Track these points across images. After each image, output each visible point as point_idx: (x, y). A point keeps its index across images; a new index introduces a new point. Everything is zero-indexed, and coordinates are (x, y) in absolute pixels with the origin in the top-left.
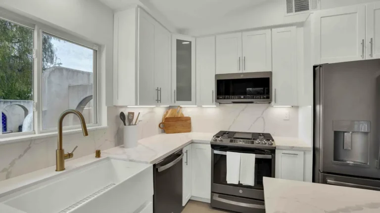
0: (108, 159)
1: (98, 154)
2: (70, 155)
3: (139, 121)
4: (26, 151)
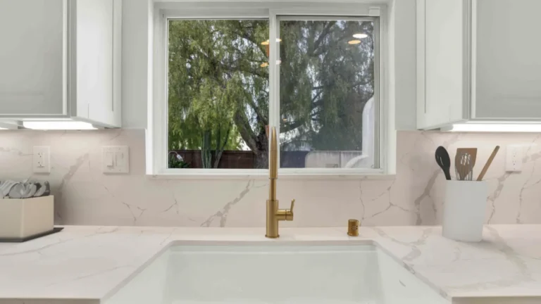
0: (371, 244)
1: (353, 228)
2: (288, 216)
3: (510, 172)
4: (242, 194)
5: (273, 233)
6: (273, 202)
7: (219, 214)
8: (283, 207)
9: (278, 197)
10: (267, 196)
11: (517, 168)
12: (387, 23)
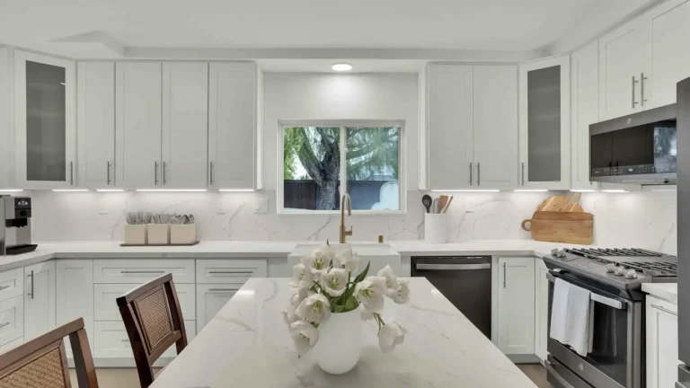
1: (381, 239)
2: (350, 233)
3: (468, 212)
4: (327, 224)
5: (343, 240)
6: (343, 226)
7: (315, 234)
8: (347, 229)
9: (345, 225)
10: (340, 224)
11: (471, 210)
12: (404, 130)
